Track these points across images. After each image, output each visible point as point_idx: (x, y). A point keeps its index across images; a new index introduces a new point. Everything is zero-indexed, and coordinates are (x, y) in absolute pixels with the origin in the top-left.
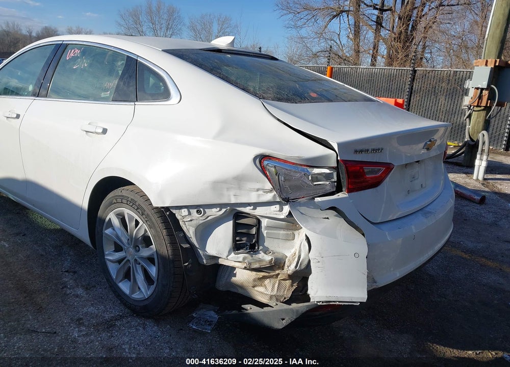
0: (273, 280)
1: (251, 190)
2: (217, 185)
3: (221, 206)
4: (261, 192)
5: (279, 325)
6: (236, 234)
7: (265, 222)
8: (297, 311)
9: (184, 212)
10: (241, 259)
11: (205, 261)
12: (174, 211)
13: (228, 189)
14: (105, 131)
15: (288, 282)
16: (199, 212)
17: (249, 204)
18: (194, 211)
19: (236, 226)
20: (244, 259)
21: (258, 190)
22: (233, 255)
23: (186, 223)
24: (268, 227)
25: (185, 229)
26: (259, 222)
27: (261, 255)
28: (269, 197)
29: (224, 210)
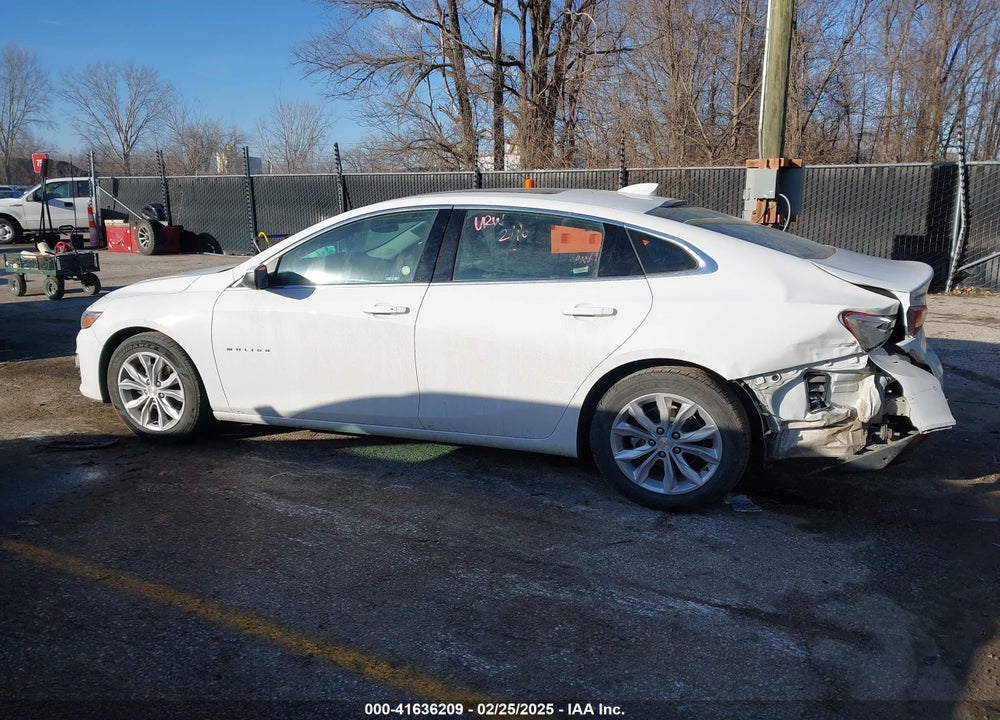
0: (845, 433)
1: (834, 346)
2: (801, 347)
3: (798, 368)
4: (843, 347)
5: (881, 465)
6: (810, 394)
7: (835, 378)
8: (899, 447)
9: (760, 380)
10: (820, 418)
11: (779, 428)
12: (747, 382)
13: (811, 349)
14: (615, 312)
15: (861, 432)
16: (775, 378)
17: (827, 362)
18: (769, 378)
19: (810, 386)
20: (823, 416)
21: (840, 345)
22: (809, 415)
23: (763, 392)
24: (837, 383)
25: (760, 398)
26: (829, 378)
27: (836, 410)
28: (851, 350)
29: (800, 372)
